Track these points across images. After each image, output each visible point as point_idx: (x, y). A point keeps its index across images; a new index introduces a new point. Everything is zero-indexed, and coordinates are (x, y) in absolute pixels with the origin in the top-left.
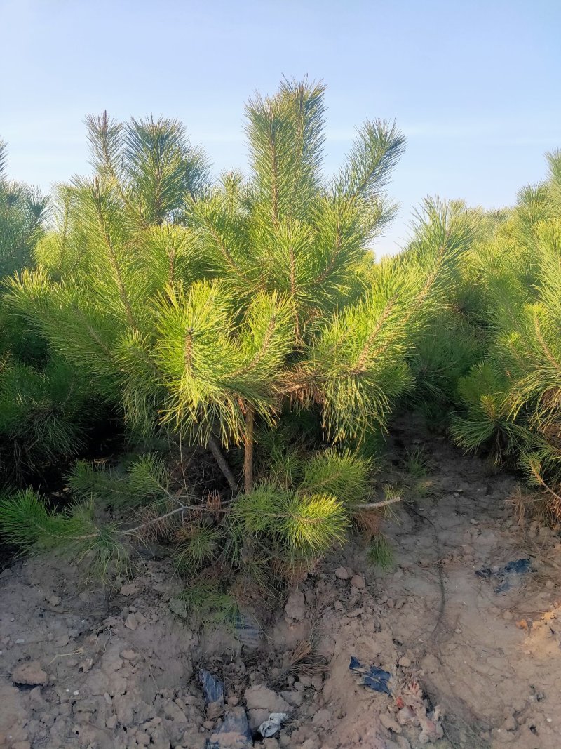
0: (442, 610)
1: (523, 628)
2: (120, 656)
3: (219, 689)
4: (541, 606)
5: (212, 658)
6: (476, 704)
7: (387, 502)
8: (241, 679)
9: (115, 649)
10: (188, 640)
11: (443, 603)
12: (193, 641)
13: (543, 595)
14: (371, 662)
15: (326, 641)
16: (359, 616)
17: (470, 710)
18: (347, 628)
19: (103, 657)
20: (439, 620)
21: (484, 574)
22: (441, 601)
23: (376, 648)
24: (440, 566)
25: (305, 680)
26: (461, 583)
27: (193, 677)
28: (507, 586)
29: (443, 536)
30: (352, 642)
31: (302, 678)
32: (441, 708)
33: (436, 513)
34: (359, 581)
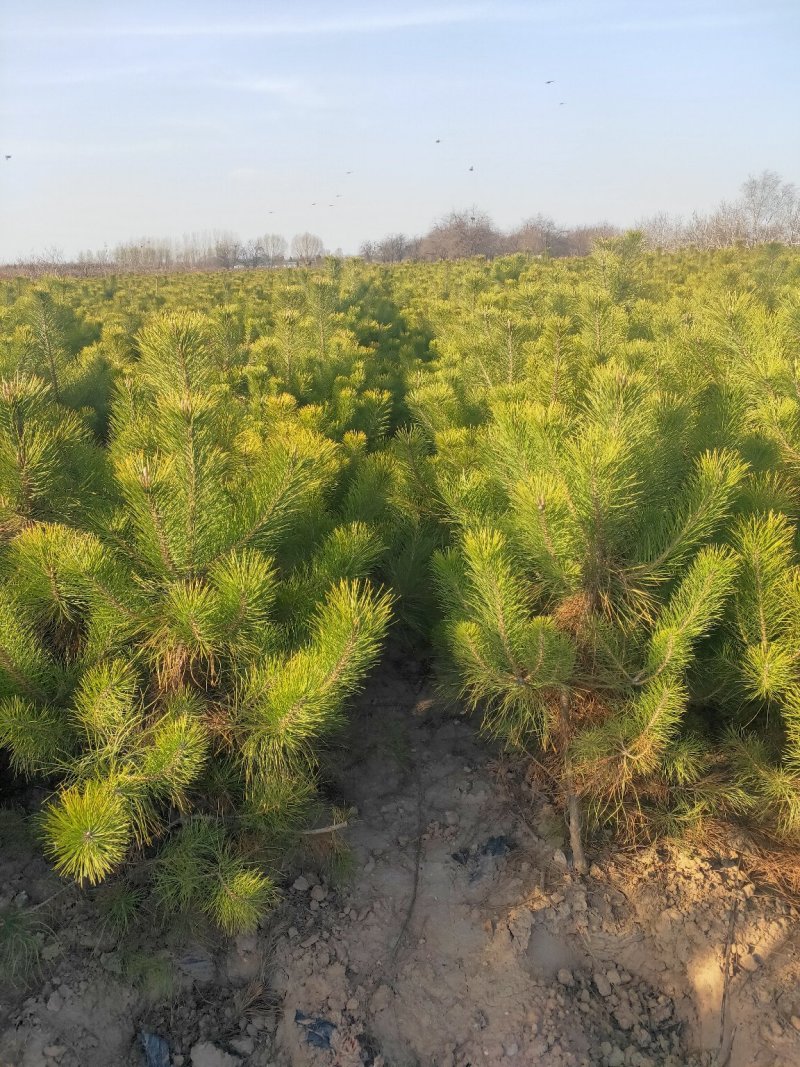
0: (409, 913)
1: (487, 930)
2: (43, 1054)
3: (165, 1047)
4: (510, 898)
5: (158, 1006)
6: (419, 1045)
7: (334, 827)
8: (189, 1028)
9: (37, 1044)
10: (128, 997)
11: (414, 901)
12: (132, 998)
13: (514, 883)
14: (320, 1007)
15: (279, 976)
16: (314, 945)
17: (413, 1052)
18: (299, 963)
19: (25, 1057)
20: (405, 927)
21: (461, 857)
22: (411, 898)
23: (325, 989)
24: (418, 845)
25: (258, 1023)
26: (437, 869)
27: (134, 1037)
28: (480, 875)
29: (431, 794)
30: (302, 981)
31: (255, 1021)
32: (379, 1060)
33: (429, 757)
34: (319, 894)
